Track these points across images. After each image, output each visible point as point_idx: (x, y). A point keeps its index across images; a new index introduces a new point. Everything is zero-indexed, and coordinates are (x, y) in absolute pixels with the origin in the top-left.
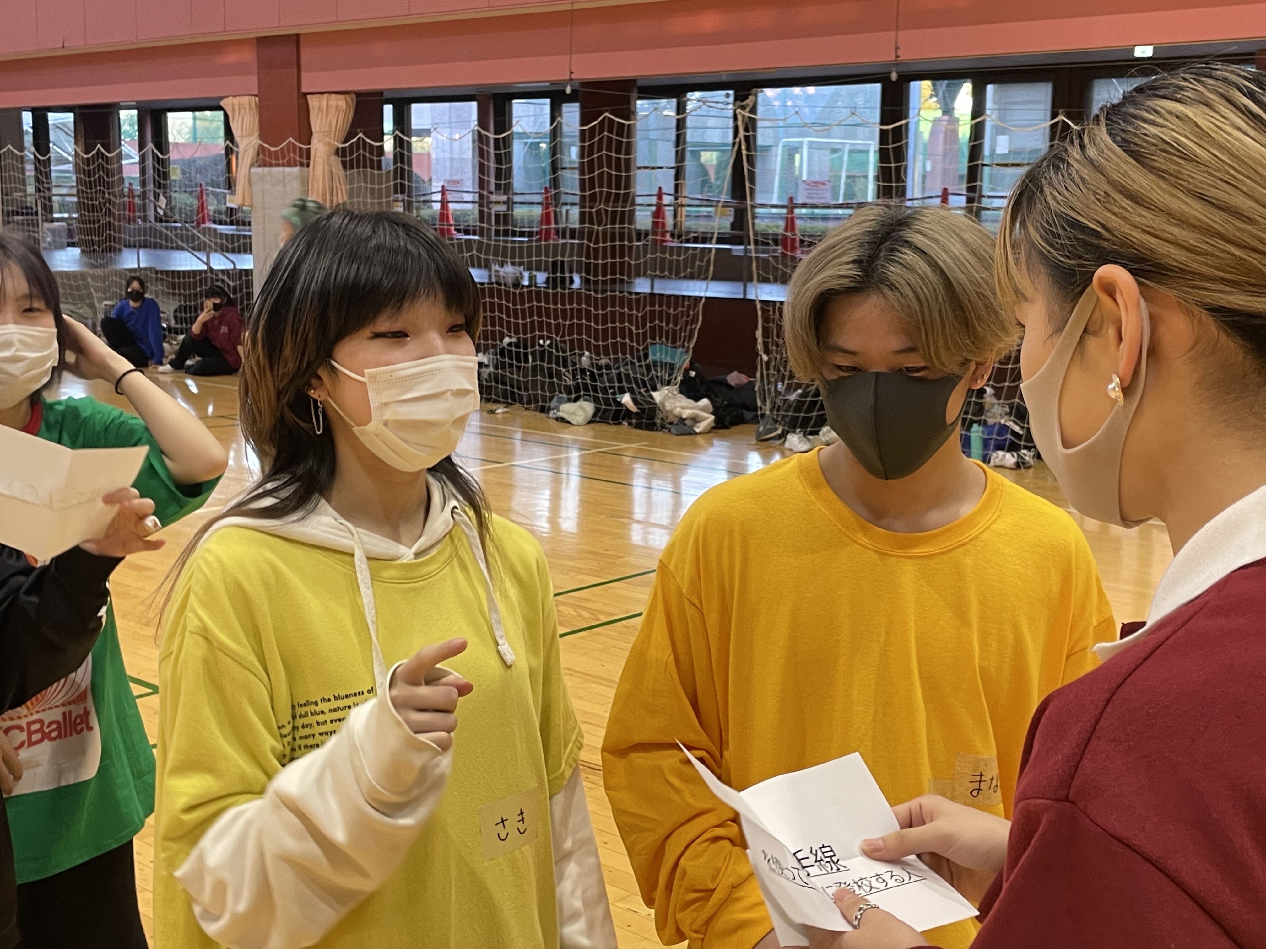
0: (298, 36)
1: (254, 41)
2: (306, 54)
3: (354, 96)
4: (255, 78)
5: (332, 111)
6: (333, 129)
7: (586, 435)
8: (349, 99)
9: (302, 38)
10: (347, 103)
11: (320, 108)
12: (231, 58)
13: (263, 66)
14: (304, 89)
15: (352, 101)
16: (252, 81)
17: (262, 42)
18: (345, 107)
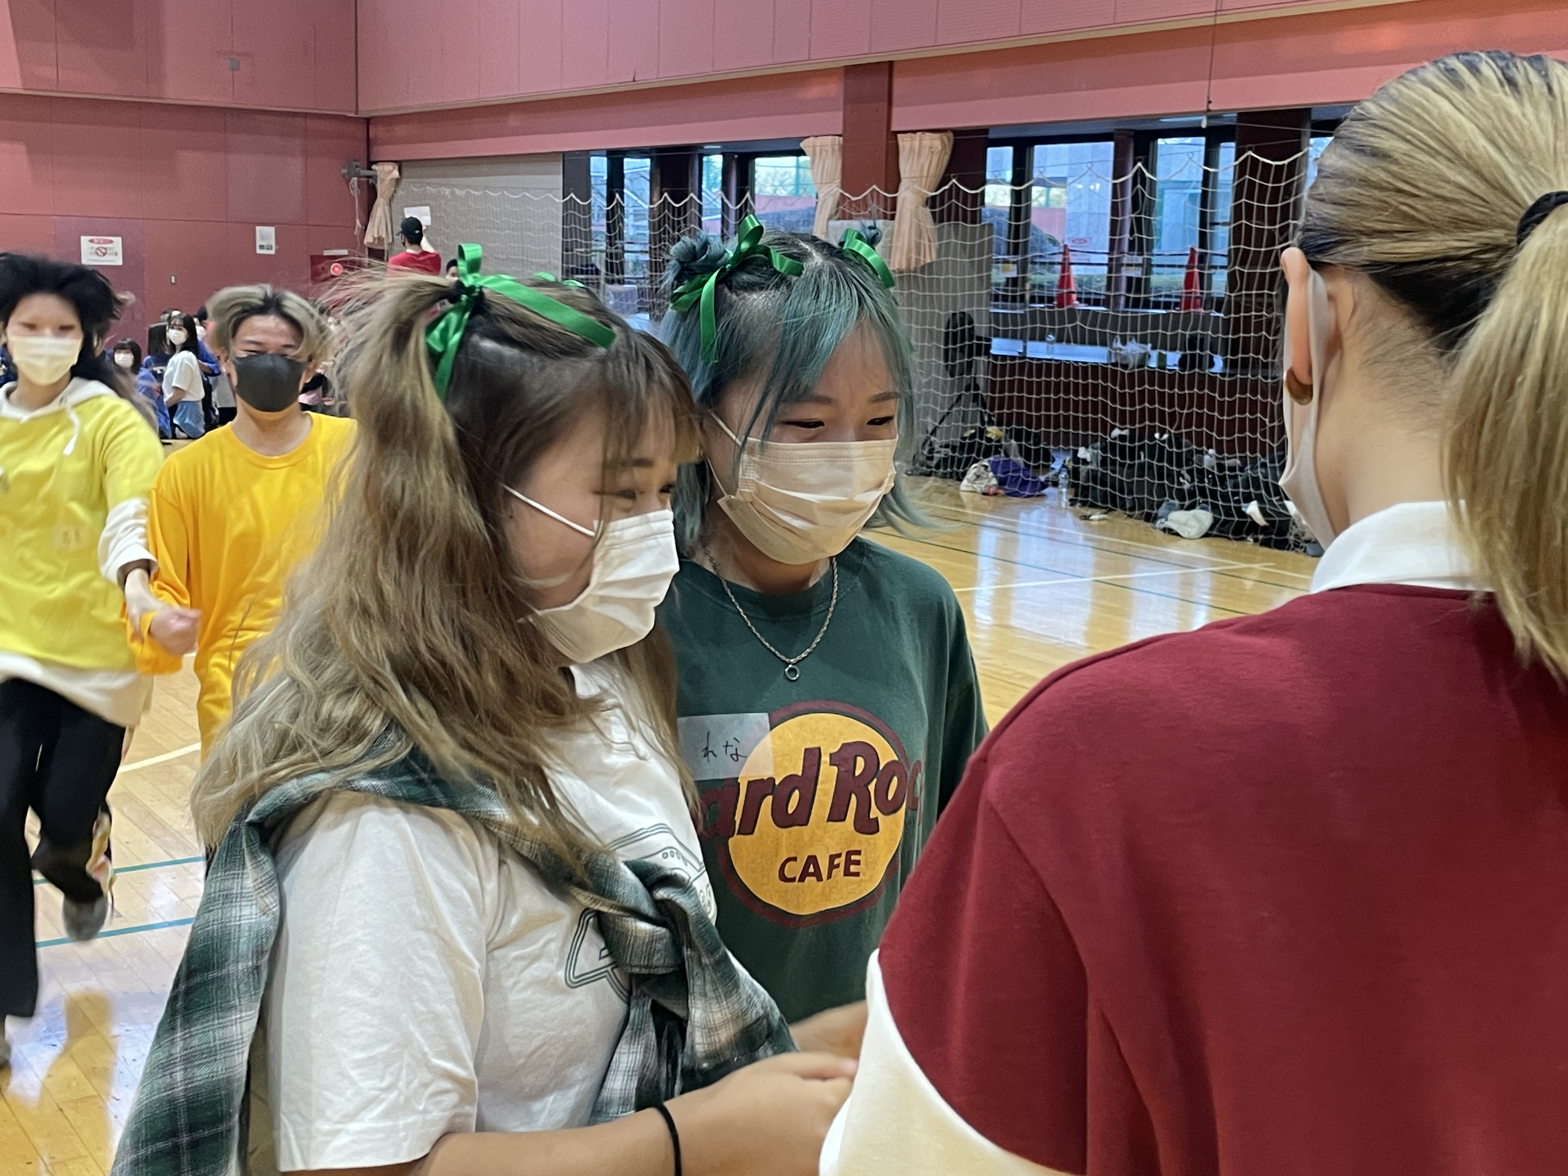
0: (891, 63)
1: (842, 71)
2: (900, 85)
3: (951, 135)
4: (840, 115)
5: (926, 151)
6: (925, 174)
7: (1201, 551)
8: (945, 138)
9: (895, 65)
10: (943, 142)
11: (912, 149)
12: (814, 92)
13: (851, 101)
14: (894, 128)
15: (949, 140)
16: (837, 119)
17: (852, 71)
18: (940, 148)
